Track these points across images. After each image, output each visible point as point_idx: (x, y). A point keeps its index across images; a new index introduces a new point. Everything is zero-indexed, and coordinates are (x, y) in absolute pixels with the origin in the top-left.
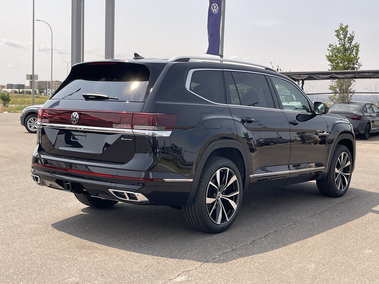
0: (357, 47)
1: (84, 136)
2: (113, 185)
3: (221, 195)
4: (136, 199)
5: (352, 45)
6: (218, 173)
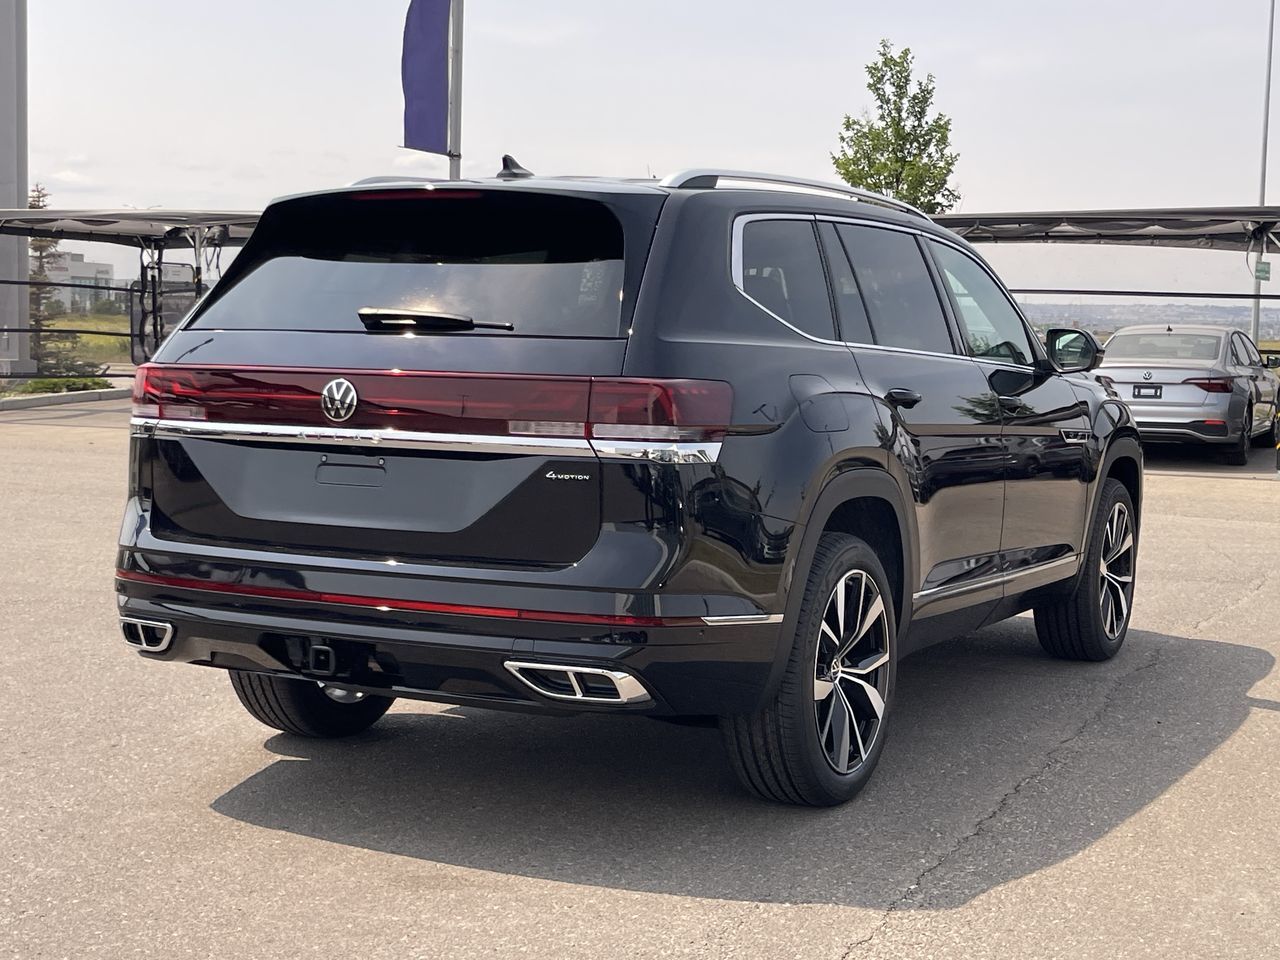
0: (941, 128)
1: (378, 467)
2: (524, 645)
3: (841, 668)
4: (614, 693)
5: (927, 123)
6: (841, 587)
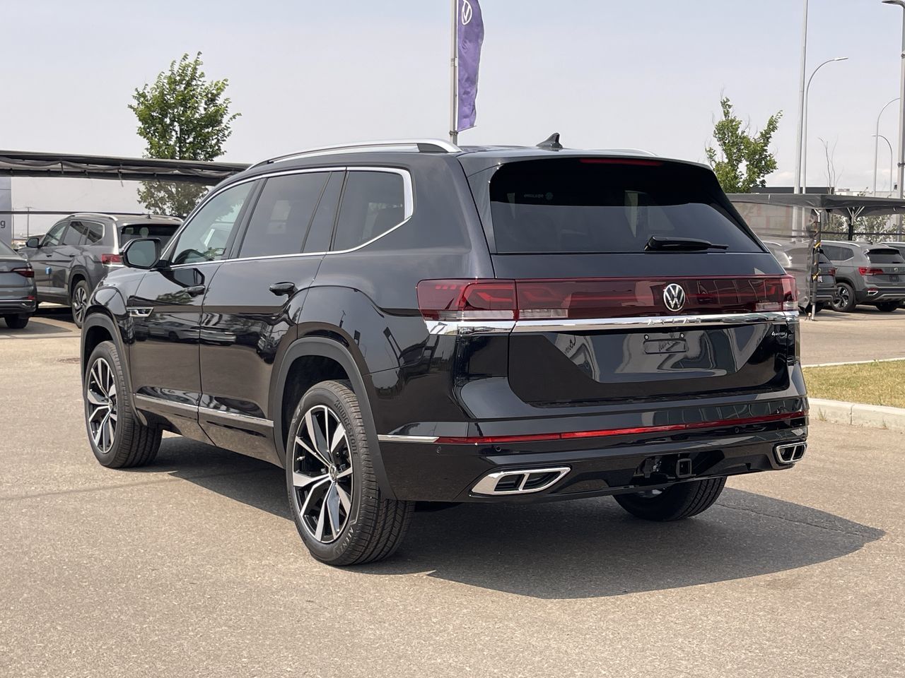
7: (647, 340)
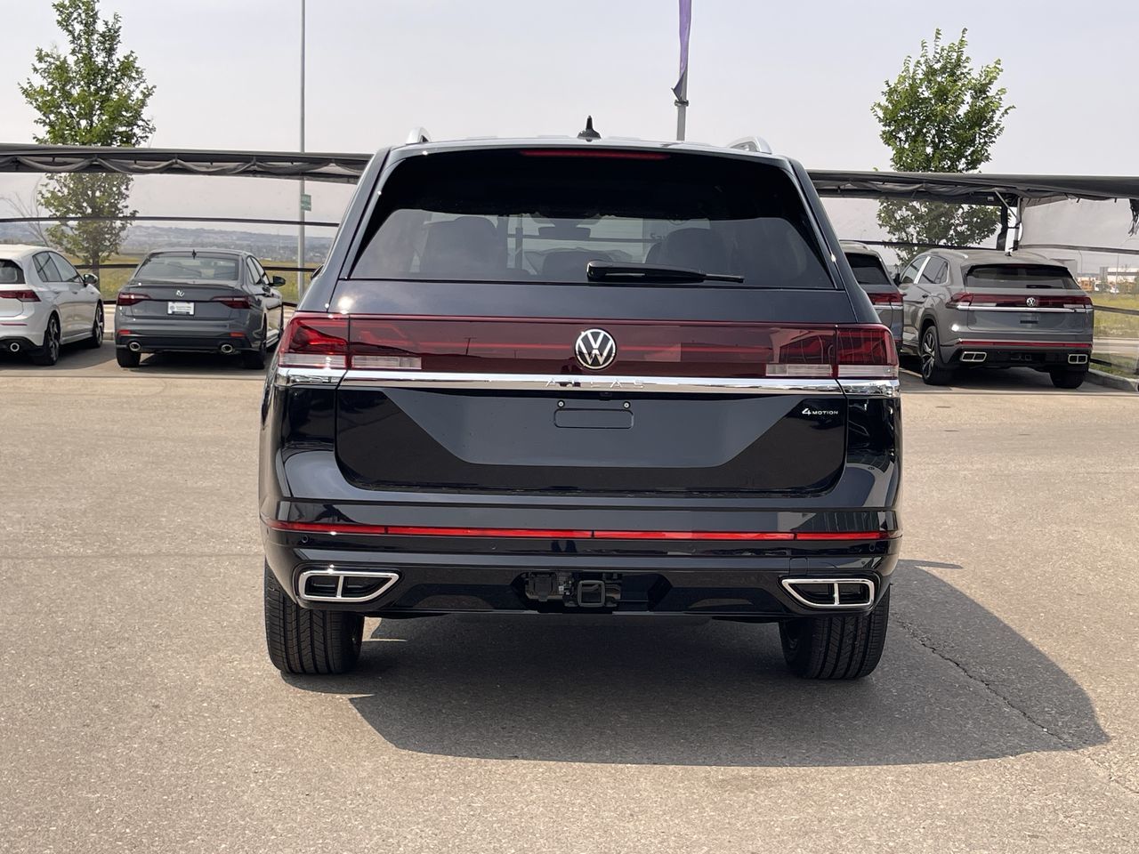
7: (561, 409)
